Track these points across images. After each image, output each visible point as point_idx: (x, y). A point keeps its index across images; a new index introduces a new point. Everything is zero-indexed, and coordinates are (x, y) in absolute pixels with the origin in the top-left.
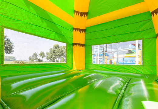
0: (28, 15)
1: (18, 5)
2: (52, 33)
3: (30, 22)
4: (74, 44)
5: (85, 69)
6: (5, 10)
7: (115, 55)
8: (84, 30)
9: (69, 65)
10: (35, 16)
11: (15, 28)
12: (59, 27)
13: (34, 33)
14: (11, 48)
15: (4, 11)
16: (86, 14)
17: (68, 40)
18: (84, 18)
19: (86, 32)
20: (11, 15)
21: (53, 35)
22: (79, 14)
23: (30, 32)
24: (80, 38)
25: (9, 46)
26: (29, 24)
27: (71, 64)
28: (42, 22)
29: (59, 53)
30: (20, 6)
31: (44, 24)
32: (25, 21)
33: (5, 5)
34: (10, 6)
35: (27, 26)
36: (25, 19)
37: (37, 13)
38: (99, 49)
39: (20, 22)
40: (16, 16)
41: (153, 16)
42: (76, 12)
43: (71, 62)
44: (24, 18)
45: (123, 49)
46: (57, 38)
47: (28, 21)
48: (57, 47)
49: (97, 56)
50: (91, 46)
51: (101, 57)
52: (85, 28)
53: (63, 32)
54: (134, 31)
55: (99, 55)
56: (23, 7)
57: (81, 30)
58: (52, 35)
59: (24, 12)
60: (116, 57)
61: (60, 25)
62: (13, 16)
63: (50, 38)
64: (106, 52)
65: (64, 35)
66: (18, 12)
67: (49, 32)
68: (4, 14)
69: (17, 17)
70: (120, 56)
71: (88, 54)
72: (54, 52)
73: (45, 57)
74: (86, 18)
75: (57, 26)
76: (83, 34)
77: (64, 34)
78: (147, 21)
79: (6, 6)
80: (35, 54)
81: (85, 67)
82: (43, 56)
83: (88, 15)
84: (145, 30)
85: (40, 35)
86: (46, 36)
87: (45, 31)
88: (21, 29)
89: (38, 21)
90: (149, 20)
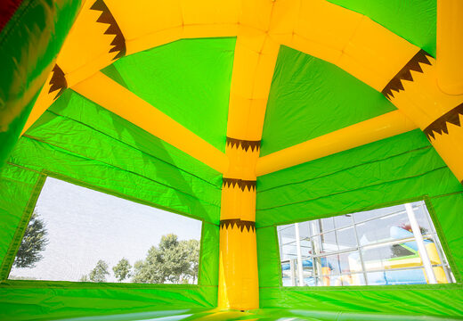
0: (113, 148)
1: (97, 126)
2: (165, 191)
3: (115, 164)
4: (226, 223)
5: (261, 307)
6: (65, 136)
7: (353, 262)
8: (251, 184)
9: (207, 292)
10: (131, 150)
11: (74, 176)
12: (187, 177)
13: (119, 189)
14: (38, 248)
15: (61, 137)
16: (256, 145)
17: (209, 212)
18: (252, 154)
19: (259, 189)
20: (75, 146)
21: (168, 196)
22: (240, 146)
23: (108, 187)
24: (241, 204)
25: (34, 241)
26: (112, 167)
27: (214, 289)
28: (146, 162)
29: (174, 261)
30: (101, 128)
31: (150, 169)
32: (104, 160)
33: (69, 127)
34: (79, 129)
35: (104, 173)
36: (104, 155)
37: (137, 143)
38: (298, 243)
39: (90, 163)
40: (84, 148)
41: (431, 137)
42: (232, 141)
43: (213, 283)
44: (102, 153)
45: (375, 242)
46: (178, 205)
47: (111, 160)
48: (171, 243)
49: (295, 268)
50: (275, 226)
51: (308, 273)
52: (255, 179)
53: (195, 188)
54: (394, 178)
55: (300, 266)
56: (107, 130)
57: (243, 184)
58: (164, 195)
59: (106, 140)
60: (359, 268)
61: (188, 170)
62: (79, 149)
63: (159, 203)
64: (323, 254)
65: (196, 198)
66: (94, 142)
67: (160, 187)
68: (60, 145)
69: (88, 151)
70: (368, 266)
71: (267, 253)
72: (160, 260)
73: (129, 275)
74: (256, 153)
75: (183, 172)
76: (249, 195)
77: (197, 195)
78: (422, 151)
79: (70, 129)
80: (102, 268)
81: (260, 299)
82: (124, 274)
83: (263, 147)
84: (422, 175)
85: (133, 195)
86: (149, 200)
87: (149, 186)
88: (89, 180)
89: (135, 161)
90: (427, 149)
